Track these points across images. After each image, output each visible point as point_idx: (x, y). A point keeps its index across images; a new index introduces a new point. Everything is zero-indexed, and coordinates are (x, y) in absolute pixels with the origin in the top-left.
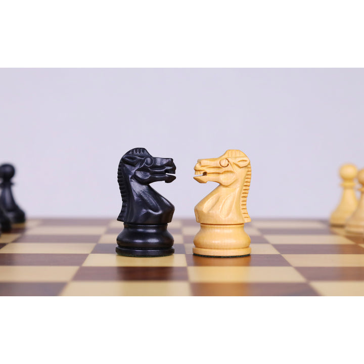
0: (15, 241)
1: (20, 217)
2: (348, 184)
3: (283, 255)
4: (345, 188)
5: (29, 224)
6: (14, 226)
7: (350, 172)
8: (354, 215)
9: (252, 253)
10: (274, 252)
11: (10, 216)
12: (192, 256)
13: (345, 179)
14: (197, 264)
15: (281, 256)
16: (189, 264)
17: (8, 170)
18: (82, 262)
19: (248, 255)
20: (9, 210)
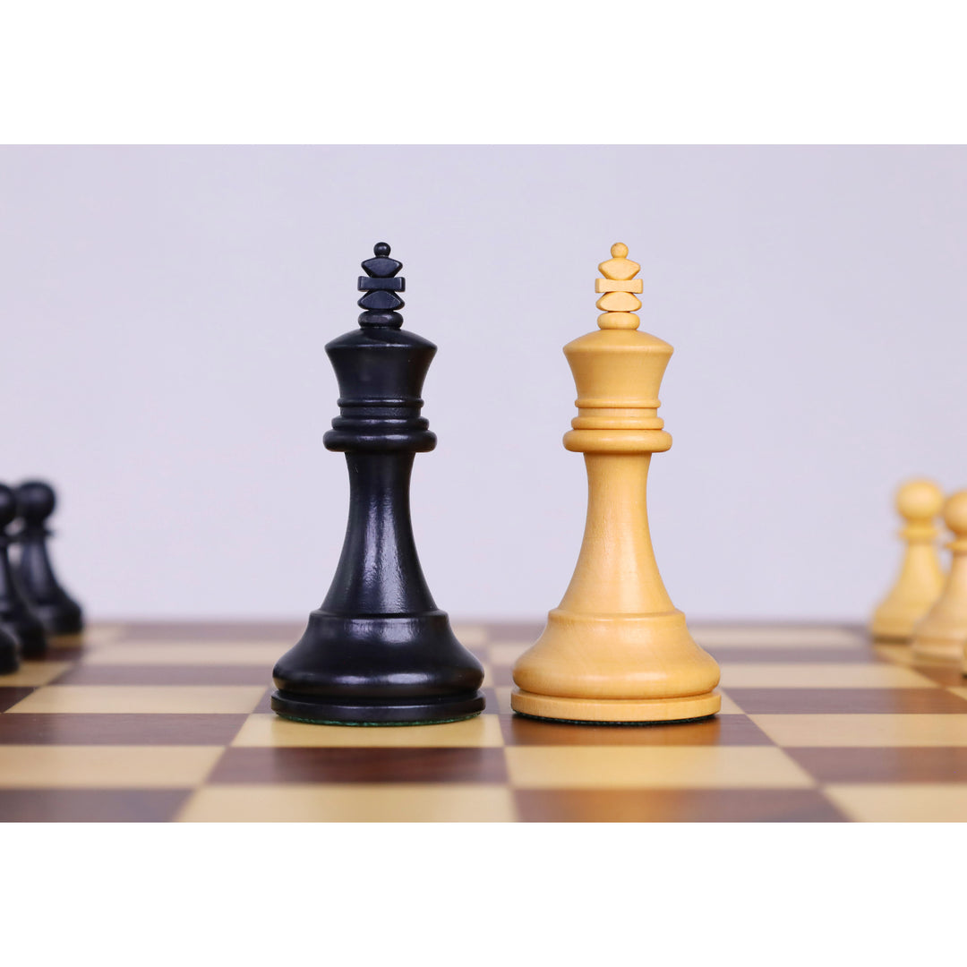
0: (56, 682)
1: (70, 618)
2: (919, 532)
4: (910, 542)
5: (92, 637)
6: (55, 642)
10: (735, 708)
11: (44, 615)
12: (510, 719)
13: (909, 518)
15: (749, 720)
16: (508, 742)
17: (37, 496)
18: (232, 737)
20: (41, 602)
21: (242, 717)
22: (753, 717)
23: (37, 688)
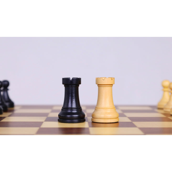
0: (9, 116)
1: (12, 105)
2: (166, 89)
3: (133, 122)
4: (164, 91)
5: (16, 108)
6: (9, 109)
7: (167, 84)
8: (168, 103)
9: (119, 121)
10: (129, 121)
11: (7, 104)
12: (91, 123)
13: (164, 87)
14: (93, 126)
15: (132, 123)
16: (90, 127)
17: (6, 83)
18: (40, 126)
19: (117, 122)
20: (7, 102)
21: (42, 122)
23: (6, 117)
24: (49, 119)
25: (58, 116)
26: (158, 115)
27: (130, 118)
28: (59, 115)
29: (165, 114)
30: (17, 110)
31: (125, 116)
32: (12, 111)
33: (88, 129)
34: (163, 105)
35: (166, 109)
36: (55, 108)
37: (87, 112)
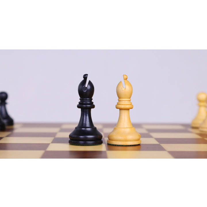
0: (8, 136)
1: (11, 122)
2: (202, 104)
4: (200, 106)
5: (15, 126)
6: (7, 127)
7: (203, 97)
8: (204, 121)
10: (156, 142)
11: (5, 121)
13: (200, 101)
16: (107, 150)
17: (4, 95)
18: (46, 148)
19: (139, 145)
20: (4, 118)
21: (49, 144)
22: (161, 144)
23: (3, 137)
24: (57, 141)
25: (68, 137)
26: (192, 135)
27: (157, 139)
28: (70, 136)
29: (200, 135)
30: (17, 128)
31: (151, 137)
32: (11, 130)
33: (105, 152)
34: (198, 123)
35: (202, 128)
36: (64, 127)
37: (104, 132)
